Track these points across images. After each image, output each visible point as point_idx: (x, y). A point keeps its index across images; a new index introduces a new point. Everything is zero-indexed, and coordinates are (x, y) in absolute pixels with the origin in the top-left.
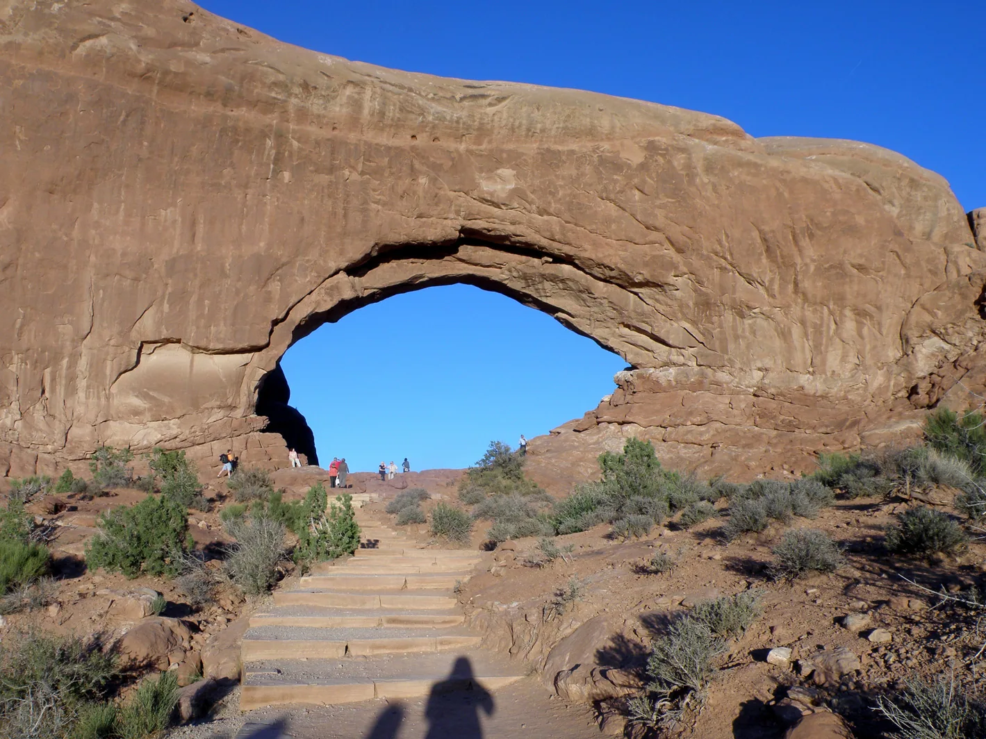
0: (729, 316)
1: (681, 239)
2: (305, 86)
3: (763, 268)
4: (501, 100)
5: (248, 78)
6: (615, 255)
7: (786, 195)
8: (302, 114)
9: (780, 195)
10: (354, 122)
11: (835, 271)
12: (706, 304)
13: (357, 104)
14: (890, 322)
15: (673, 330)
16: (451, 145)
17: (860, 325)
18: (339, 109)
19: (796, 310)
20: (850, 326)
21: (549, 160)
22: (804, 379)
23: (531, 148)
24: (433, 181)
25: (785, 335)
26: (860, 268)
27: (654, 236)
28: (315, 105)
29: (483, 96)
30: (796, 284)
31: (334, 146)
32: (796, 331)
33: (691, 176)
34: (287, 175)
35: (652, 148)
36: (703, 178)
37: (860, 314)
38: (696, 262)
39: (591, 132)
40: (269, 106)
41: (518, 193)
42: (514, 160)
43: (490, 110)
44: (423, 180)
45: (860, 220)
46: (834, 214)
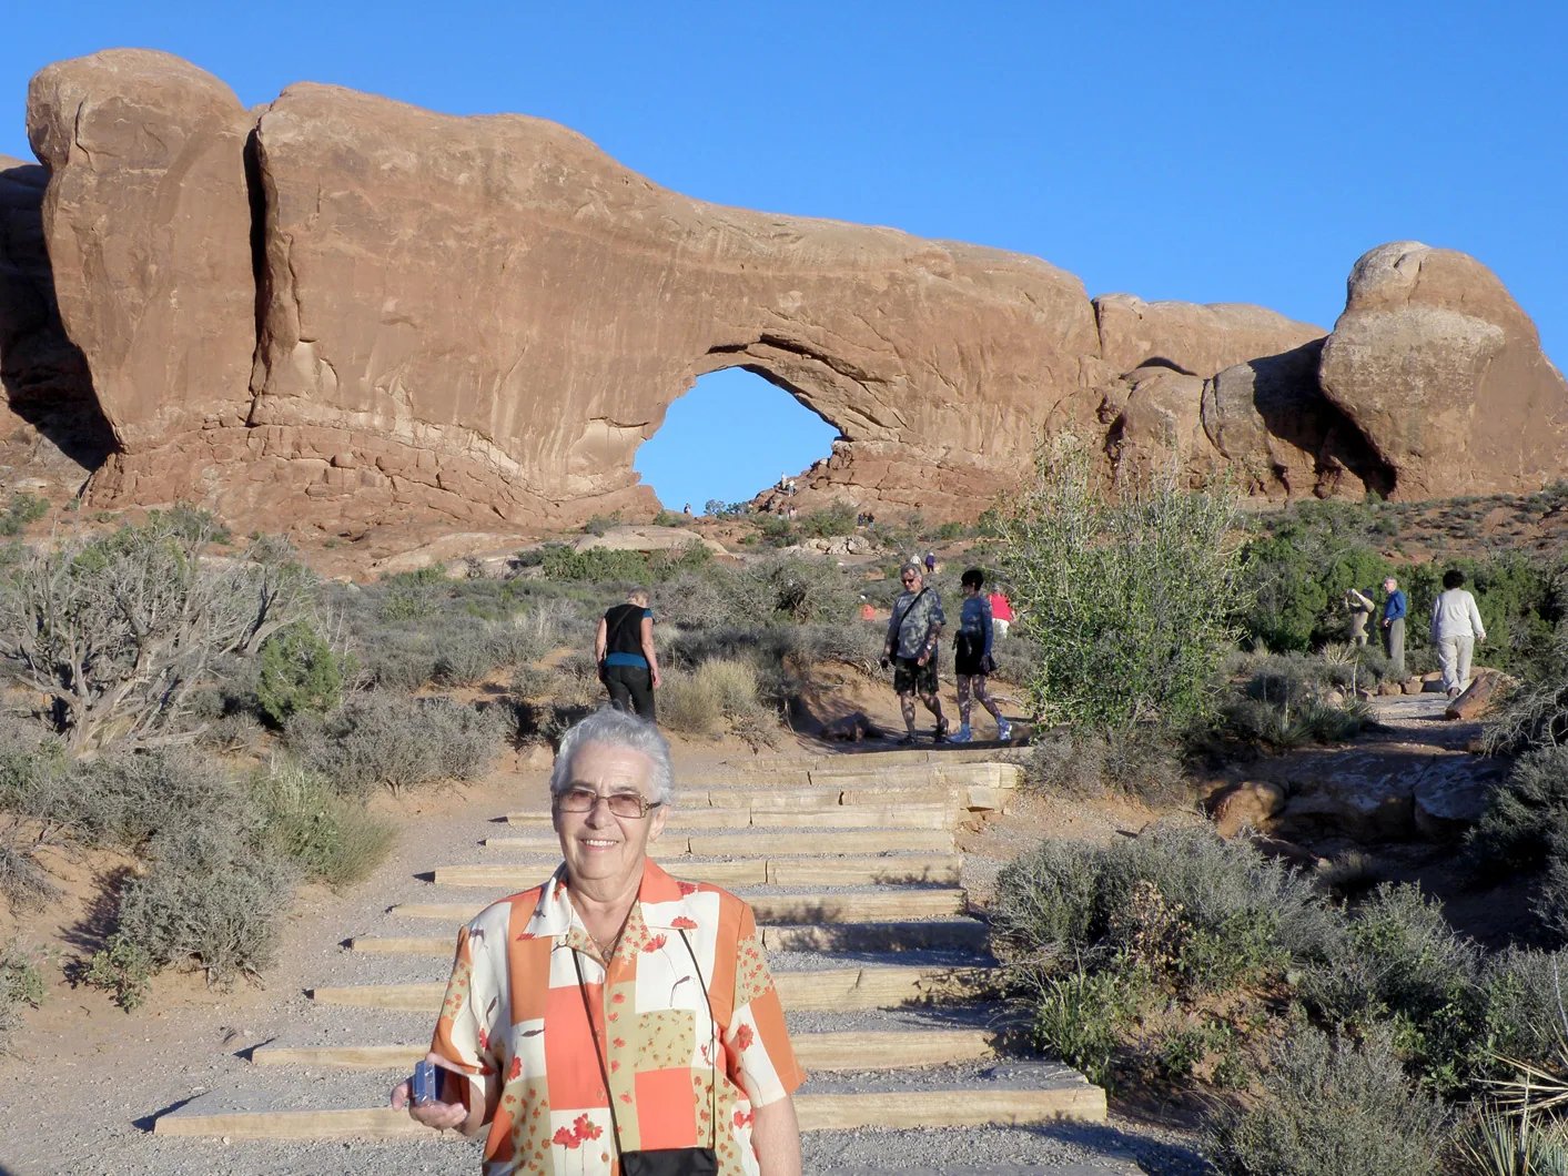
0: (927, 407)
1: (905, 350)
2: (690, 233)
3: (958, 375)
4: (798, 238)
5: (660, 227)
6: (858, 359)
7: (979, 319)
8: (684, 252)
9: (975, 319)
10: (711, 257)
11: (1006, 380)
12: (913, 397)
13: (714, 244)
14: (1039, 418)
15: (884, 413)
16: (762, 271)
17: (1018, 419)
18: (703, 247)
19: (976, 406)
20: (1011, 419)
21: (825, 283)
22: (975, 457)
23: (813, 276)
24: (751, 299)
25: (966, 423)
26: (1024, 379)
27: (888, 345)
28: (691, 245)
29: (787, 235)
30: (979, 387)
31: (699, 274)
32: (974, 421)
33: (917, 301)
34: (668, 295)
35: (892, 278)
36: (925, 304)
37: (1019, 411)
38: (912, 365)
39: (854, 265)
40: (667, 247)
41: (802, 310)
42: (801, 284)
43: (792, 247)
44: (746, 300)
45: (1027, 343)
46: (1011, 338)
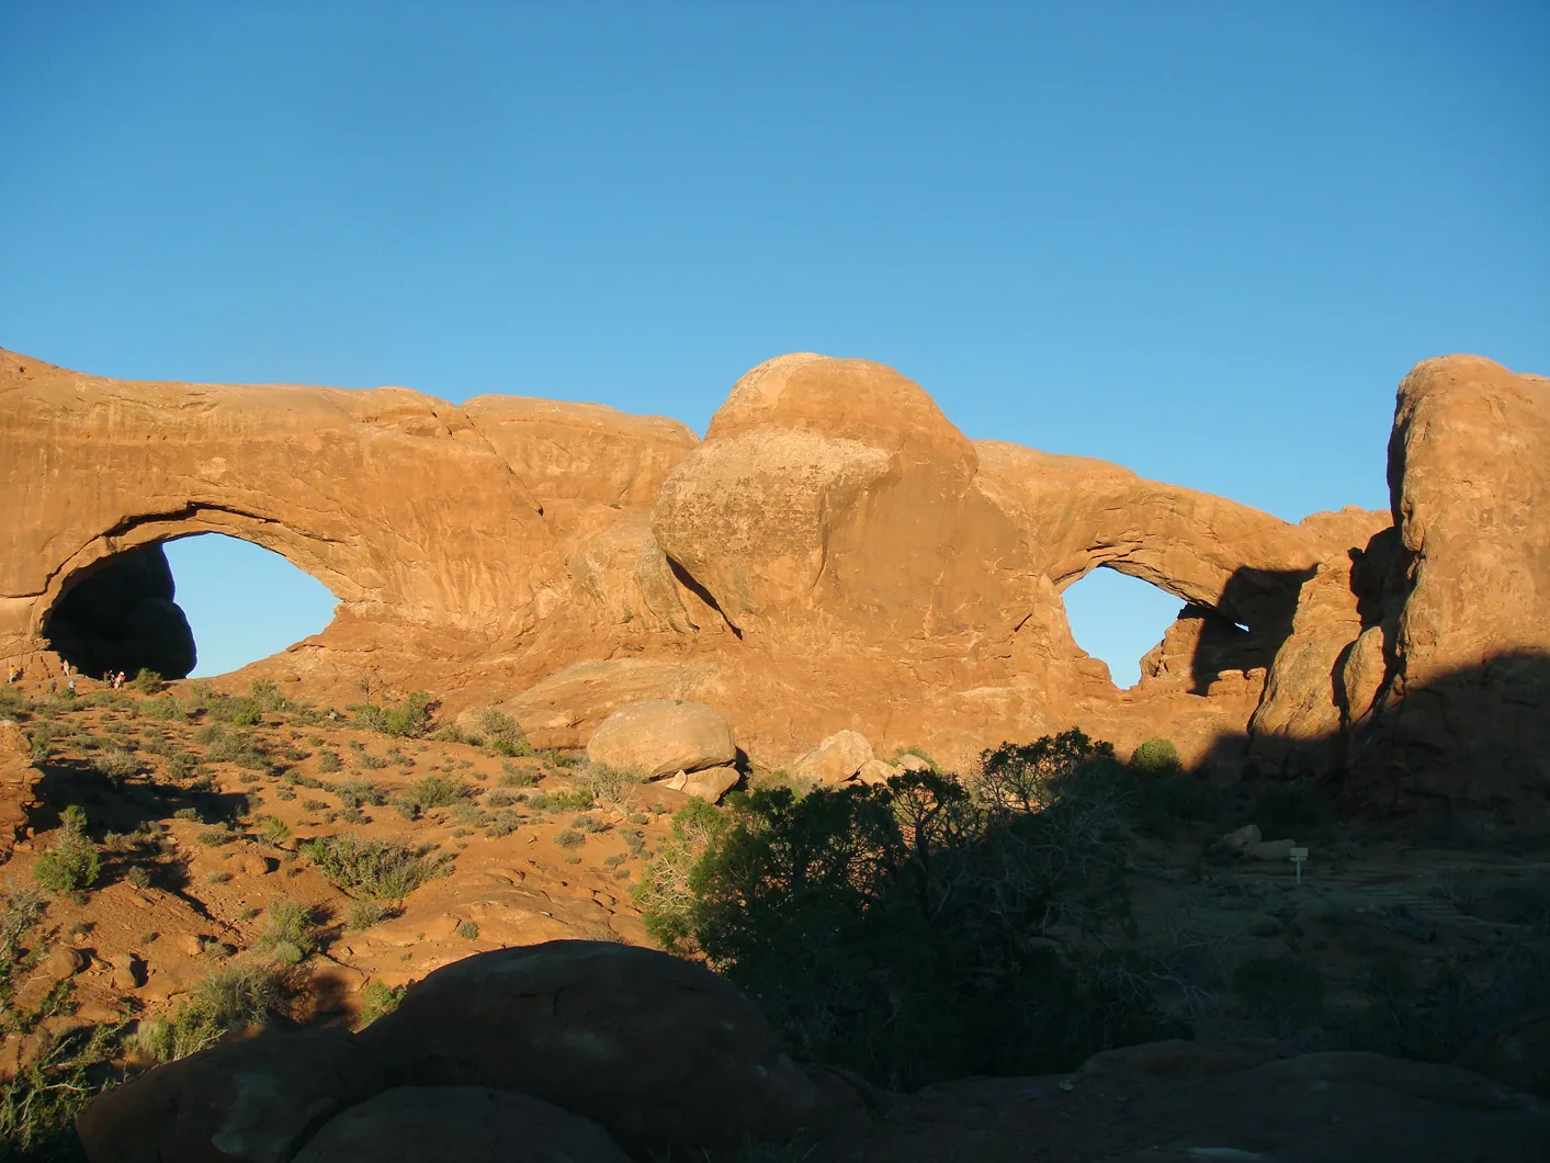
0: (399, 565)
2: (65, 410)
3: (416, 532)
4: (212, 406)
5: (24, 408)
6: (304, 520)
7: (432, 474)
8: (65, 429)
9: (427, 474)
10: (103, 431)
11: (466, 535)
13: (104, 418)
16: (177, 442)
17: (493, 578)
18: (91, 422)
19: (443, 564)
20: (486, 576)
21: (251, 449)
22: (455, 618)
23: (237, 441)
24: (164, 470)
25: (438, 582)
27: (332, 505)
28: (74, 421)
29: (200, 403)
31: (88, 449)
32: (445, 579)
33: (359, 459)
34: (56, 471)
35: (328, 439)
36: (368, 461)
37: (492, 567)
38: (363, 524)
39: (282, 426)
40: (40, 425)
41: (224, 476)
42: (224, 450)
43: (205, 414)
44: (155, 469)
45: (483, 495)
46: (464, 491)
